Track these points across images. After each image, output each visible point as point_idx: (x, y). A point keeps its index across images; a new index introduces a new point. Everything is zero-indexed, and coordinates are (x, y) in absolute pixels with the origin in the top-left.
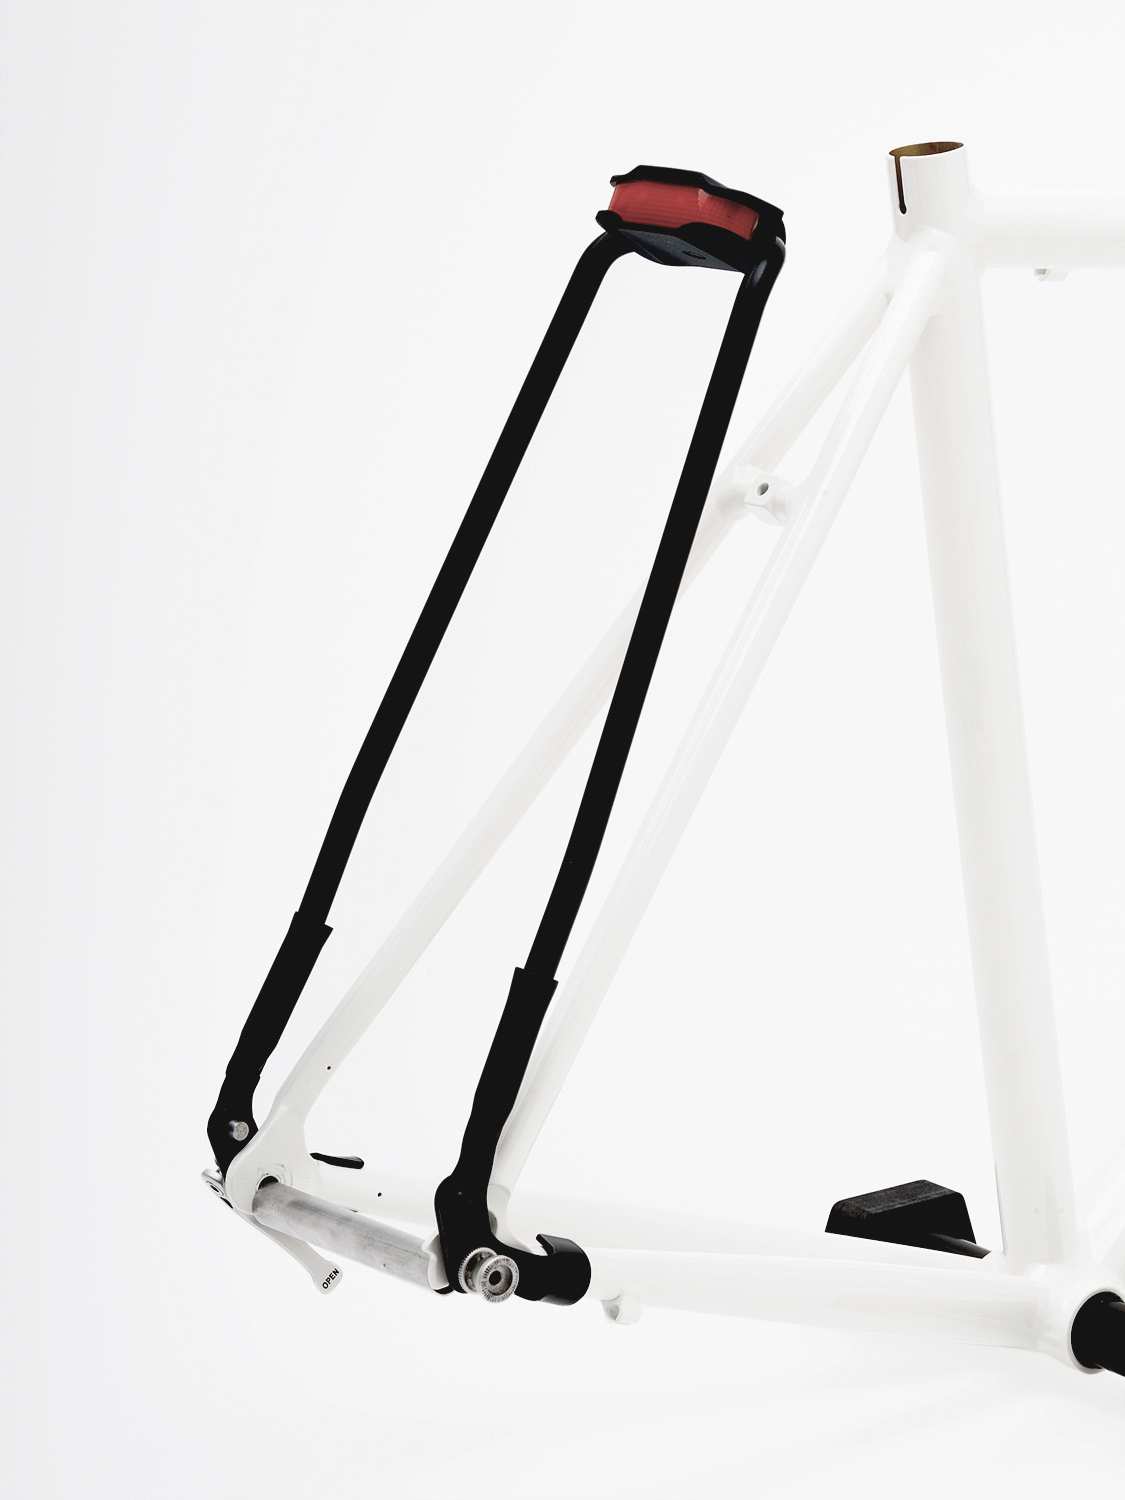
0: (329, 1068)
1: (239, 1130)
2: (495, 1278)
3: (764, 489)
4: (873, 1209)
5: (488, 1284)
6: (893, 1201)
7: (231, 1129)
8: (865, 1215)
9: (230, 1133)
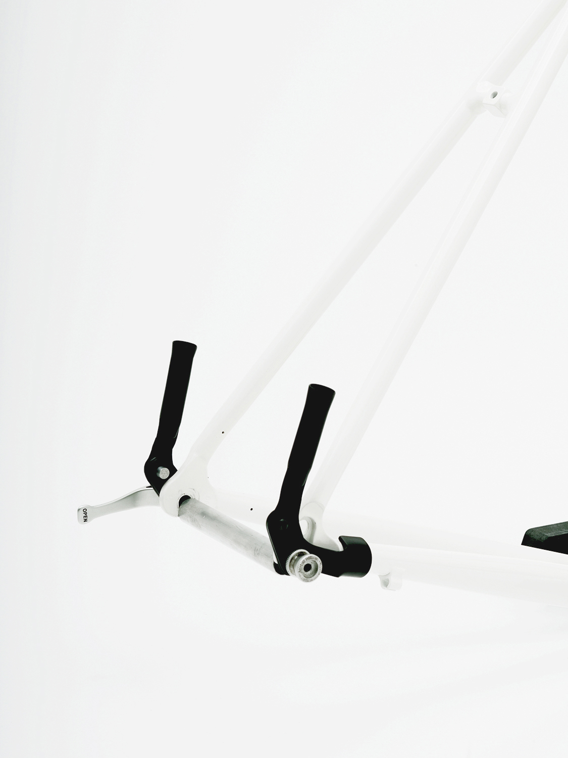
0: (223, 432)
1: (163, 472)
2: (307, 568)
3: (495, 95)
4: (550, 534)
5: (303, 571)
6: (561, 530)
7: (158, 472)
8: (544, 537)
9: (157, 474)
